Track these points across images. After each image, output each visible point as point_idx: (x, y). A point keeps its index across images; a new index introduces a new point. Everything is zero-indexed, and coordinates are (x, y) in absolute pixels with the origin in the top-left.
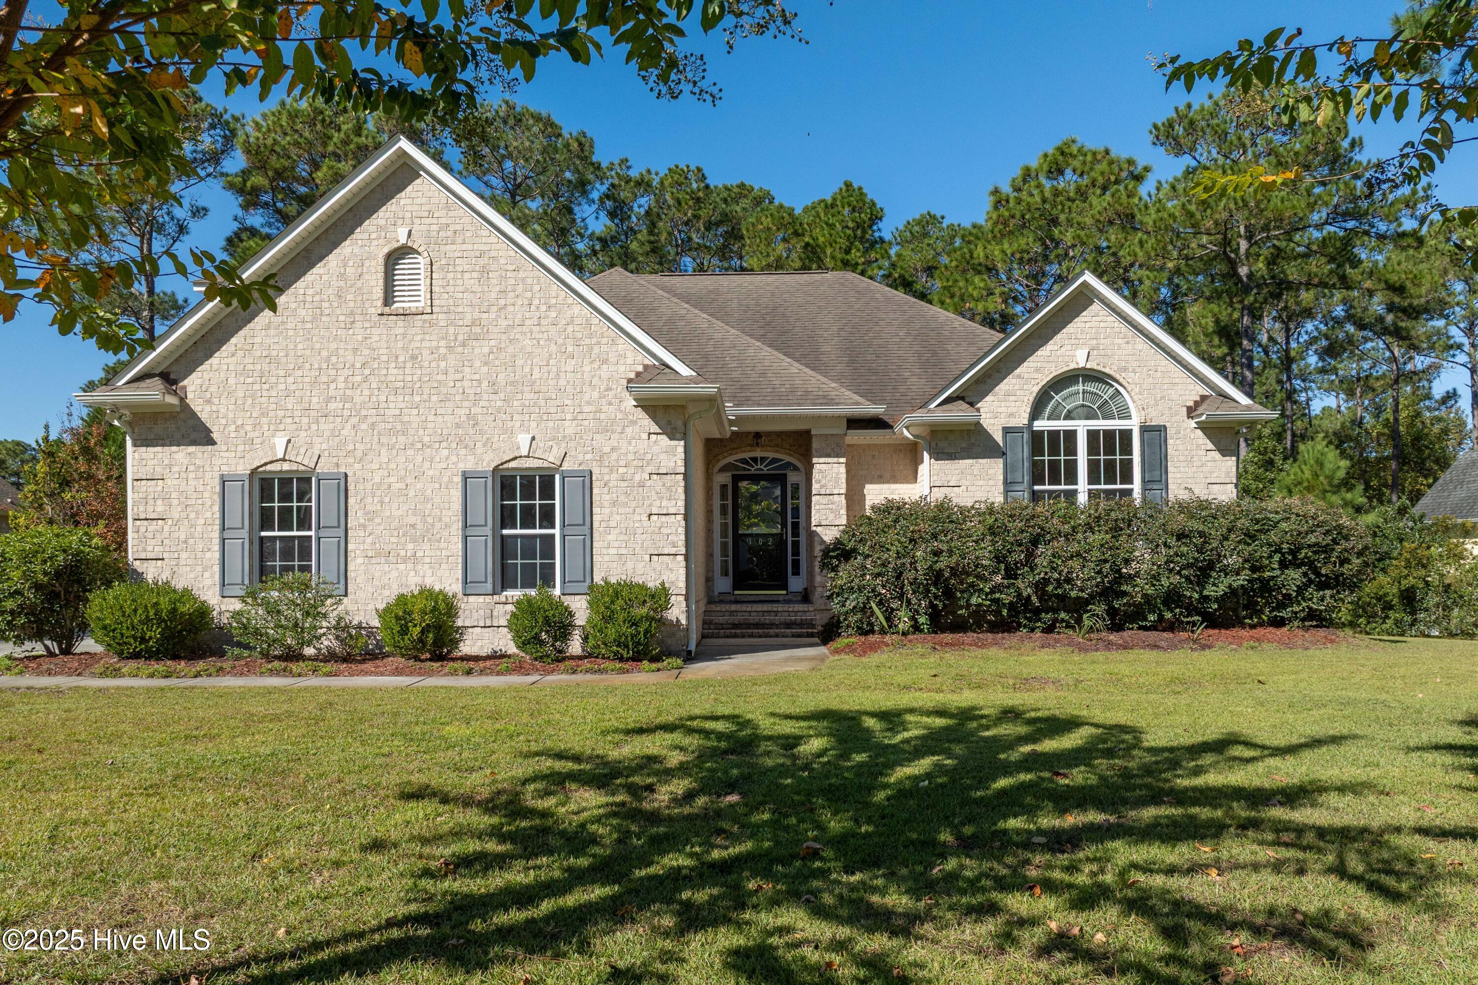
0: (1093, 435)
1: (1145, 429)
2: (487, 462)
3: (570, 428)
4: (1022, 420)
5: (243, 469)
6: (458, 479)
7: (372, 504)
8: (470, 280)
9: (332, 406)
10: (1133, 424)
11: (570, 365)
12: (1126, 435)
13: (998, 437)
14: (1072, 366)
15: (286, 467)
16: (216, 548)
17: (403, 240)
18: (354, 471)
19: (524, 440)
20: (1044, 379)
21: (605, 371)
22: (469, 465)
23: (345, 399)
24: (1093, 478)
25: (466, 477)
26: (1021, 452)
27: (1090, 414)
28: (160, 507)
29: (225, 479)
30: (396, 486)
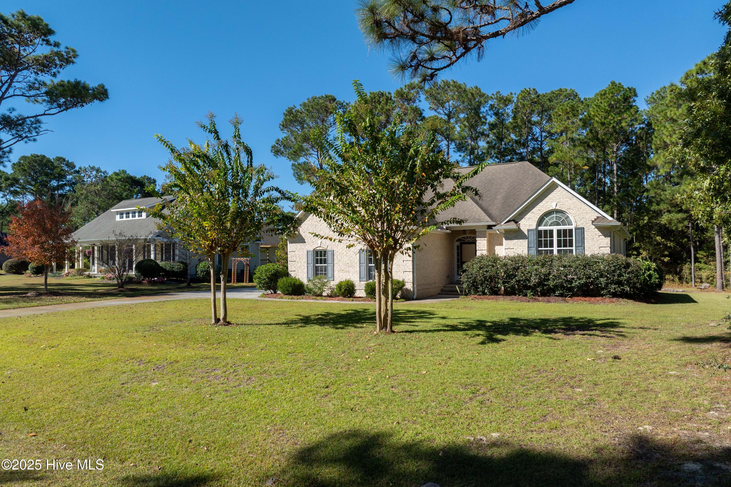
0: (559, 231)
1: (577, 229)
2: (365, 248)
4: (534, 227)
5: (312, 249)
6: (358, 251)
7: (339, 258)
9: (330, 233)
10: (573, 227)
12: (571, 231)
13: (526, 233)
14: (551, 208)
15: (321, 248)
16: (306, 269)
18: (335, 249)
20: (542, 213)
22: (360, 248)
24: (559, 245)
26: (533, 237)
27: (558, 224)
28: (295, 258)
29: (307, 251)
30: (344, 253)
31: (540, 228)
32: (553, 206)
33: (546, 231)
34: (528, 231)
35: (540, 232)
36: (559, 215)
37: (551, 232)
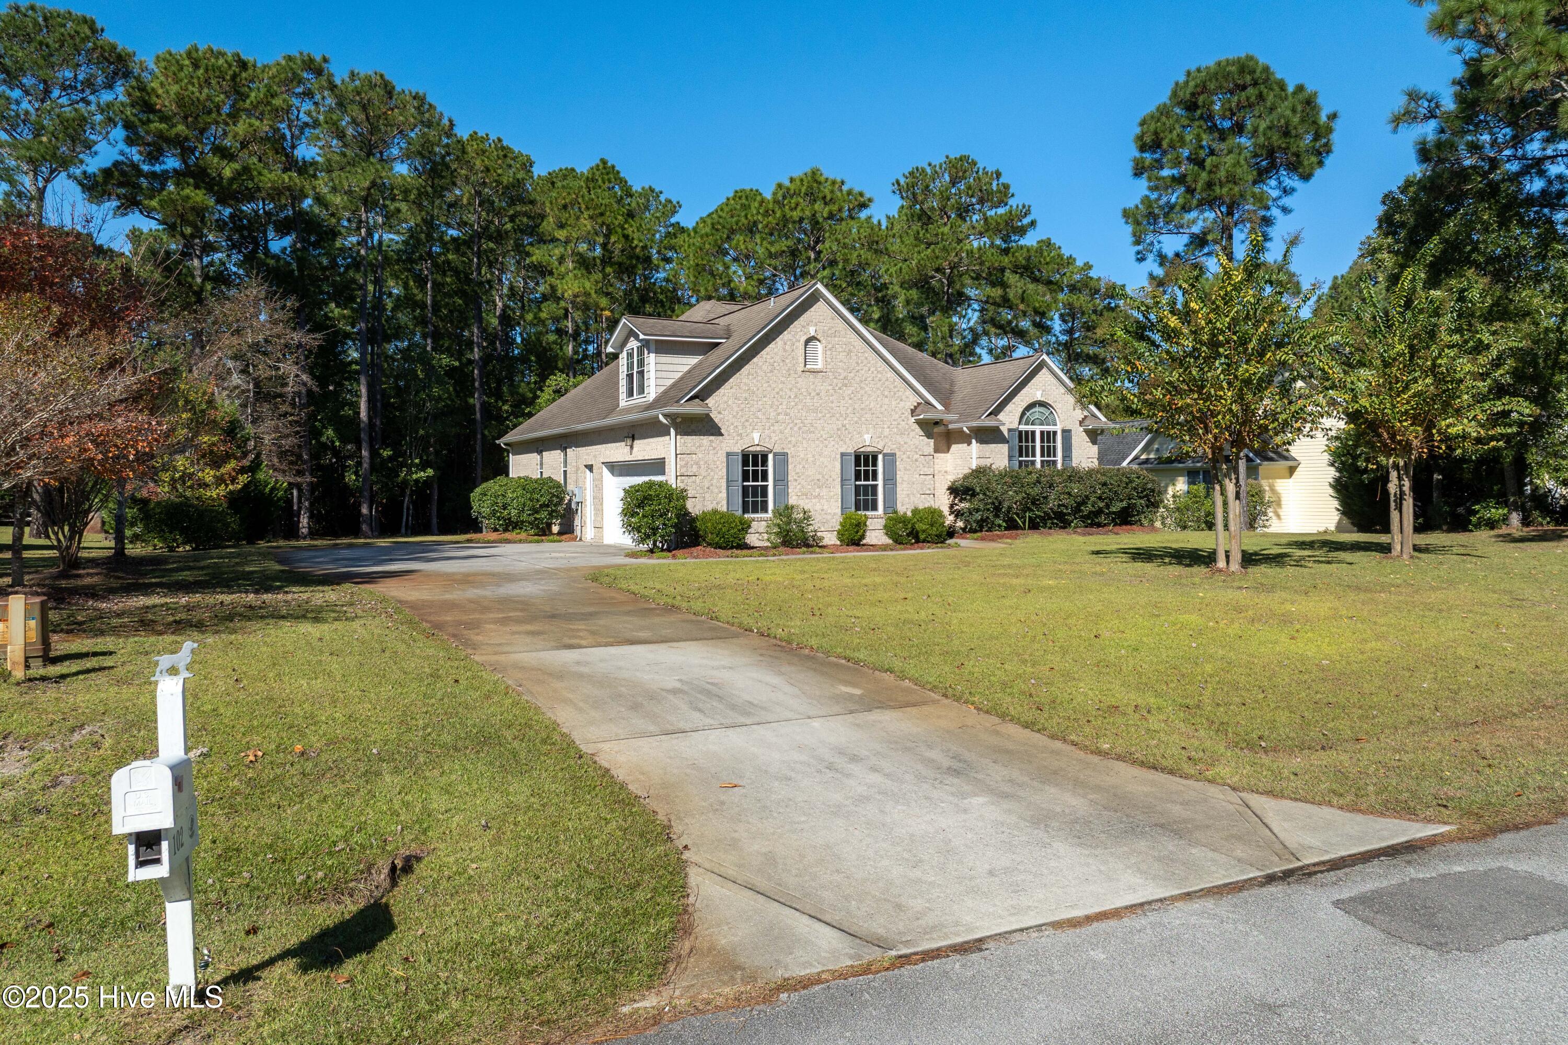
0: (1042, 433)
1: (1064, 431)
2: (851, 450)
3: (886, 432)
4: (1015, 425)
5: (738, 449)
6: (839, 456)
7: (799, 468)
8: (842, 356)
9: (780, 417)
10: (1058, 428)
11: (886, 401)
12: (1055, 433)
13: (1006, 434)
14: (1035, 399)
15: (758, 448)
16: (725, 491)
17: (813, 333)
18: (790, 451)
19: (867, 437)
20: (1025, 405)
21: (902, 404)
22: (843, 450)
23: (786, 415)
24: (1042, 455)
25: (842, 455)
26: (1015, 442)
27: (1042, 424)
28: (695, 469)
29: (728, 455)
30: (811, 459)
31: (1023, 428)
32: (1039, 396)
33: (1027, 432)
34: (1010, 430)
35: (1020, 432)
36: (1042, 409)
37: (1033, 433)
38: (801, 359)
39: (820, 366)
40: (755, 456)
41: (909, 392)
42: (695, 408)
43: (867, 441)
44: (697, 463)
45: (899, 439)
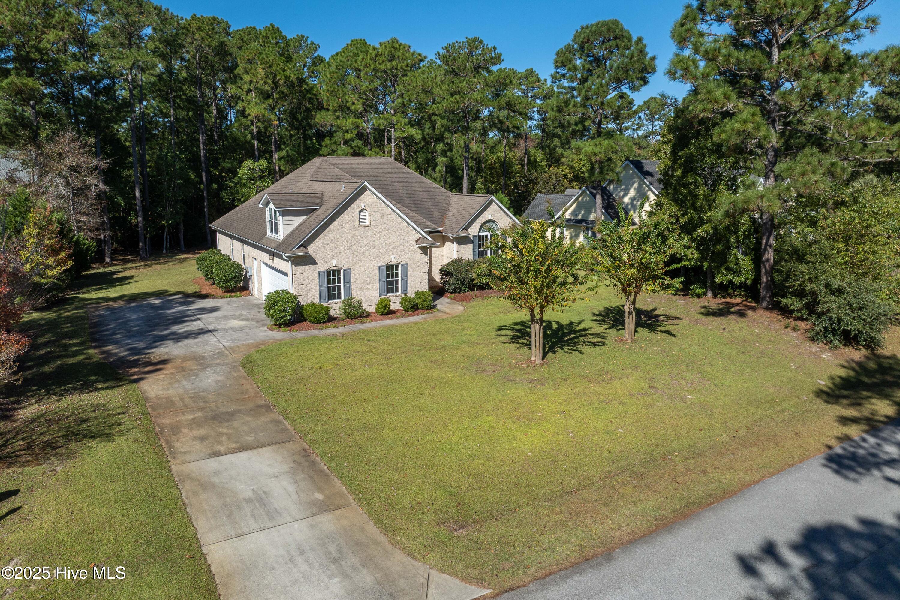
0: (491, 235)
2: (384, 264)
3: (403, 253)
4: (477, 233)
5: (324, 269)
6: (378, 268)
7: (357, 276)
8: (379, 217)
9: (346, 251)
10: (500, 232)
11: (403, 238)
13: (472, 238)
14: (488, 219)
15: (335, 268)
16: (318, 291)
17: (363, 207)
18: (352, 268)
19: (393, 257)
20: (482, 223)
21: (411, 238)
22: (380, 264)
23: (350, 249)
25: (380, 267)
26: (477, 242)
27: (491, 231)
28: (302, 281)
29: (319, 272)
30: (363, 271)
31: (481, 234)
32: (489, 217)
33: (483, 236)
34: (474, 236)
35: (479, 237)
36: (491, 224)
37: (487, 236)
38: (357, 221)
39: (367, 223)
40: (334, 271)
41: (415, 232)
42: (301, 252)
43: (392, 258)
44: (303, 278)
45: (409, 256)
